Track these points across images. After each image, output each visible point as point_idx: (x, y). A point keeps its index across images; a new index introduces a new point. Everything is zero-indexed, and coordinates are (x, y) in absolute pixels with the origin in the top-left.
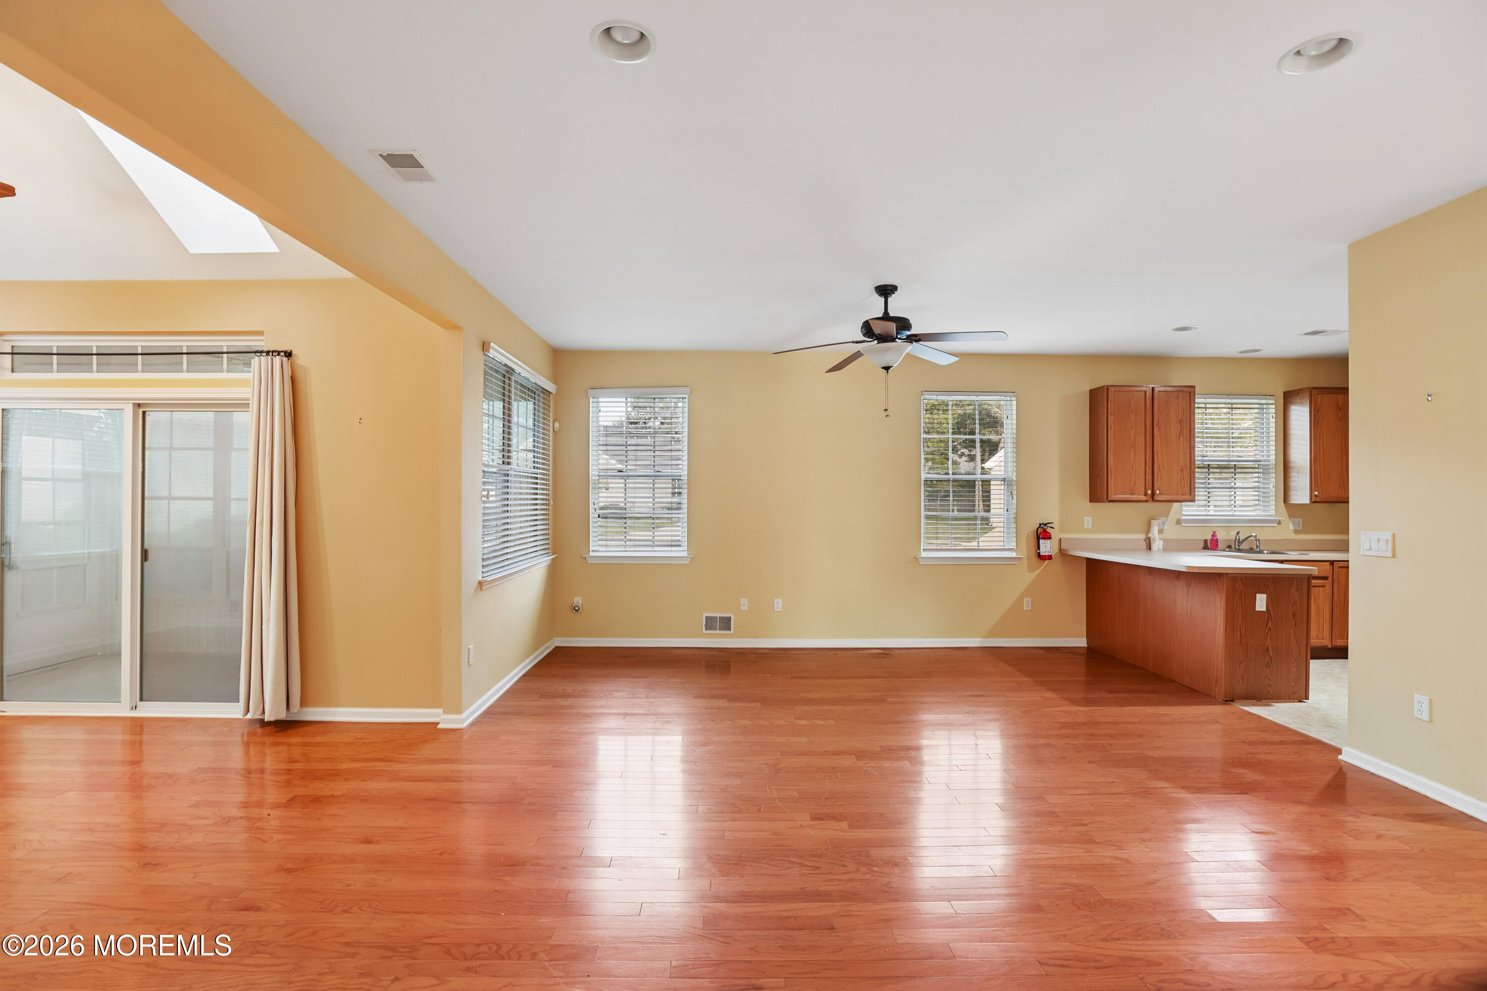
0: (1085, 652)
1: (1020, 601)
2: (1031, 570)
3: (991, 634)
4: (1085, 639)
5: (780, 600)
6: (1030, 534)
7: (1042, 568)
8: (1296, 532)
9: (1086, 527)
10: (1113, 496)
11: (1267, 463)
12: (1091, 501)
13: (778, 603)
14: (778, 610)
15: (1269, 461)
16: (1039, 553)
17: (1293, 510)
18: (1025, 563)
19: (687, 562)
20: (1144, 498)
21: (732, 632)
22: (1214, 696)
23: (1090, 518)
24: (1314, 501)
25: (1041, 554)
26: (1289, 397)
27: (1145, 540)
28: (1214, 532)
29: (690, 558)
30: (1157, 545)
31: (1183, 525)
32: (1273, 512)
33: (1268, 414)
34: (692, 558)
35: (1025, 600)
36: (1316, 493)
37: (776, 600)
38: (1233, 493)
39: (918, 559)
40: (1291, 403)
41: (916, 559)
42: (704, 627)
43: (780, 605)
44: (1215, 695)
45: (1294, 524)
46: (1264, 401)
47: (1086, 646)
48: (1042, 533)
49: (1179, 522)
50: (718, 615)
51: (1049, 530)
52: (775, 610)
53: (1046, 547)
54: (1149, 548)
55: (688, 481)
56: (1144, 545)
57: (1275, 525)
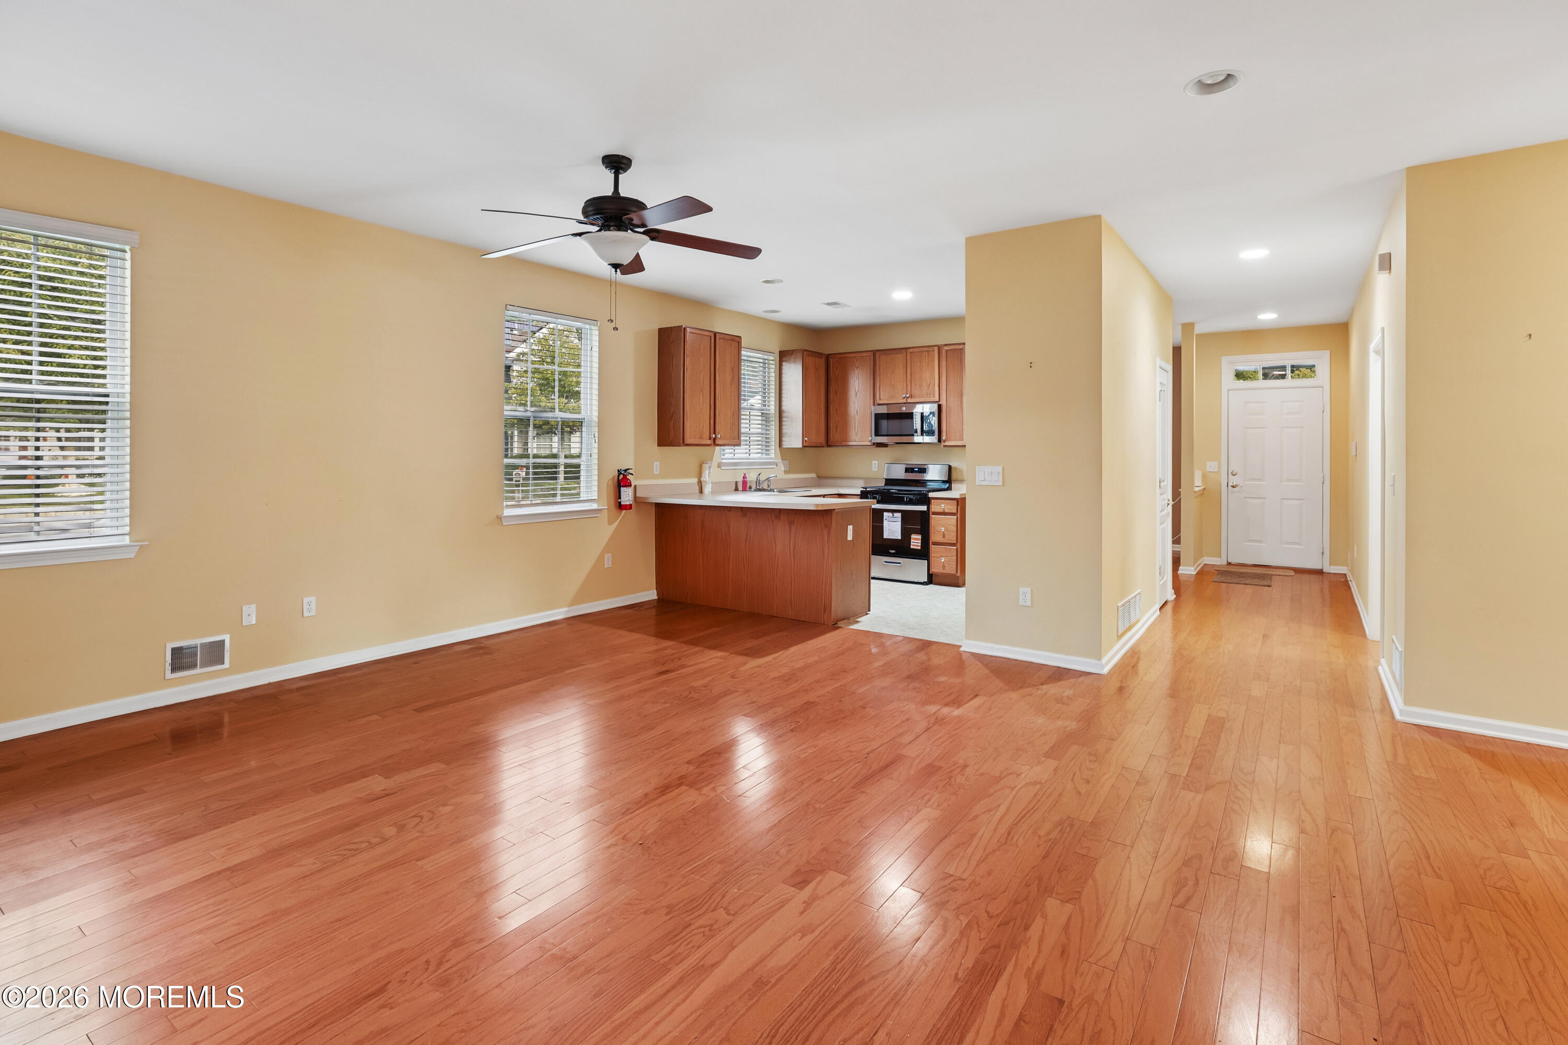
0: (656, 604)
1: (601, 558)
2: (610, 523)
3: (575, 601)
4: (655, 591)
5: (313, 599)
6: (610, 482)
7: (619, 520)
8: (786, 472)
9: (655, 473)
10: (688, 441)
11: (768, 412)
12: (659, 445)
13: (310, 604)
14: (310, 614)
15: (769, 410)
16: (620, 502)
17: (786, 453)
18: (605, 516)
19: (132, 556)
20: (709, 442)
21: (227, 665)
22: (822, 622)
23: (658, 463)
24: (804, 447)
25: (622, 503)
26: (784, 356)
27: (698, 482)
28: (745, 474)
29: (138, 548)
30: (707, 489)
31: (723, 468)
32: (773, 456)
33: (769, 368)
34: (141, 547)
35: (606, 556)
36: (806, 439)
37: (306, 600)
38: (748, 438)
39: (501, 519)
40: (784, 359)
41: (500, 518)
42: (168, 668)
43: (313, 606)
44: (824, 622)
45: (784, 465)
46: (766, 357)
47: (657, 598)
48: (622, 480)
49: (719, 466)
50: (198, 641)
51: (629, 477)
52: (305, 615)
53: (627, 496)
54: (701, 491)
55: (131, 406)
56: (697, 489)
57: (775, 466)
